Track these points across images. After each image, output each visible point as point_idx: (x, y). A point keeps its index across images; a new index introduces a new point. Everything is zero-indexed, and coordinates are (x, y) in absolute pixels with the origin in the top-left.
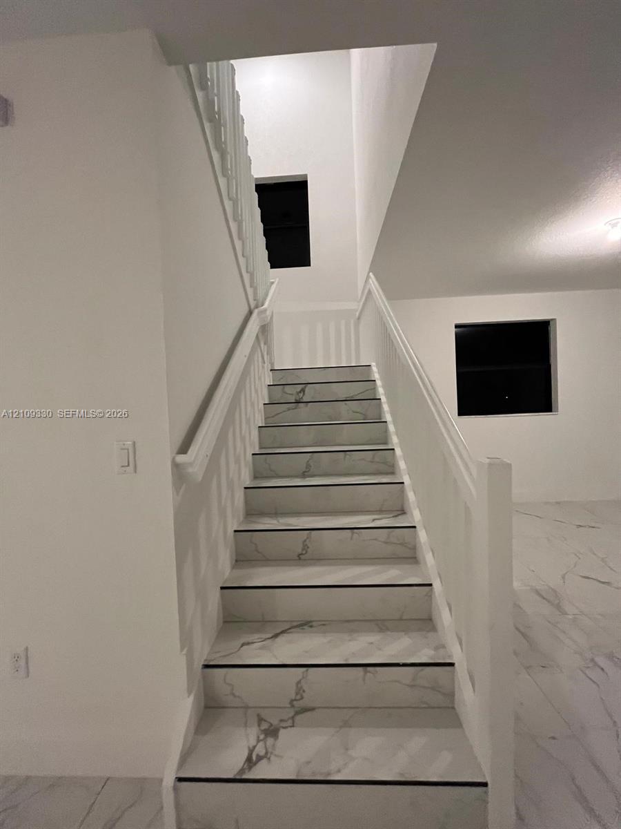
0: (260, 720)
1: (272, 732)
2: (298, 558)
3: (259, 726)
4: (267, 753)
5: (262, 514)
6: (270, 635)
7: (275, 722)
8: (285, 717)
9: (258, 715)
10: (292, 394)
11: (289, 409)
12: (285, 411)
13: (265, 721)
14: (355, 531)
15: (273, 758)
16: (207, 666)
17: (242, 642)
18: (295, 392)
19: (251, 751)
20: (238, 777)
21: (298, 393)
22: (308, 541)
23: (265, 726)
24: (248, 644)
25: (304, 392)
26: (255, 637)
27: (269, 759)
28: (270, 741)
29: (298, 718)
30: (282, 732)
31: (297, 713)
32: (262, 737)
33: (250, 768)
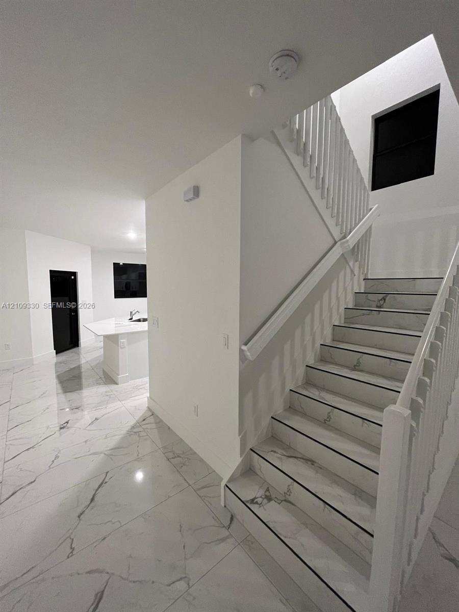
0: (268, 490)
1: (269, 499)
2: (323, 422)
3: (265, 492)
4: (261, 504)
5: (315, 386)
6: (287, 455)
7: (273, 496)
8: (278, 497)
9: (268, 488)
10: (375, 301)
11: (364, 315)
12: (360, 316)
13: (269, 492)
14: (366, 421)
15: (262, 508)
16: (251, 450)
17: (273, 449)
18: (376, 300)
19: (255, 498)
20: (245, 502)
21: (379, 301)
22: (331, 414)
23: (267, 493)
24: (275, 452)
25: (385, 300)
26: (280, 451)
27: (260, 507)
28: (265, 501)
29: (284, 502)
30: (273, 501)
31: (285, 501)
32: (263, 497)
33: (251, 503)
